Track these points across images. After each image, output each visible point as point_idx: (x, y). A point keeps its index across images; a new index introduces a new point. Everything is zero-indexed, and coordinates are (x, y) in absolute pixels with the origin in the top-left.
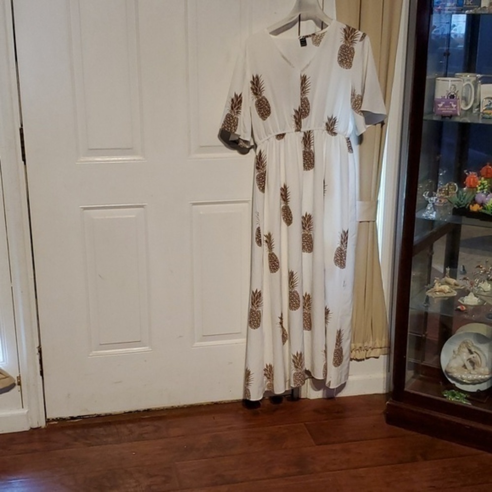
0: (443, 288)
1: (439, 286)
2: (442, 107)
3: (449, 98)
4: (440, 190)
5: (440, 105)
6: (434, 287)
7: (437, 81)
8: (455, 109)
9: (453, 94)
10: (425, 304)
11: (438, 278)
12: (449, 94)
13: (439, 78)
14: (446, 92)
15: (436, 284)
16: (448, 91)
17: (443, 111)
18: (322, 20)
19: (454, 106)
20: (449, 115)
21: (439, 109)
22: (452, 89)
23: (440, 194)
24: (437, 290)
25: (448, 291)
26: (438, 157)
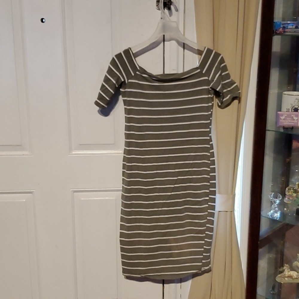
0: (292, 274)
1: (289, 272)
2: (284, 119)
3: (293, 111)
4: (288, 189)
5: (283, 118)
6: (284, 272)
7: (283, 95)
8: (297, 121)
9: (296, 107)
10: (271, 291)
11: (287, 265)
12: (293, 108)
13: (285, 93)
14: (290, 106)
15: (286, 270)
16: (292, 104)
17: (285, 123)
18: (184, 42)
19: (295, 118)
20: (291, 127)
21: (281, 121)
22: (296, 103)
23: (289, 192)
24: (286, 276)
25: (296, 277)
26: (288, 160)
